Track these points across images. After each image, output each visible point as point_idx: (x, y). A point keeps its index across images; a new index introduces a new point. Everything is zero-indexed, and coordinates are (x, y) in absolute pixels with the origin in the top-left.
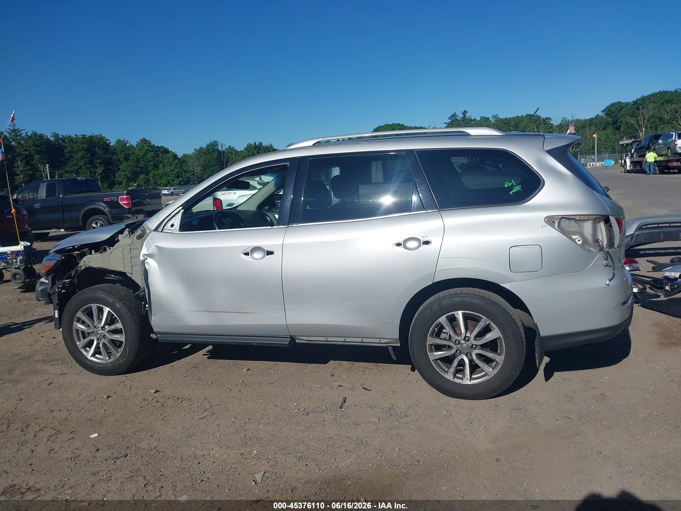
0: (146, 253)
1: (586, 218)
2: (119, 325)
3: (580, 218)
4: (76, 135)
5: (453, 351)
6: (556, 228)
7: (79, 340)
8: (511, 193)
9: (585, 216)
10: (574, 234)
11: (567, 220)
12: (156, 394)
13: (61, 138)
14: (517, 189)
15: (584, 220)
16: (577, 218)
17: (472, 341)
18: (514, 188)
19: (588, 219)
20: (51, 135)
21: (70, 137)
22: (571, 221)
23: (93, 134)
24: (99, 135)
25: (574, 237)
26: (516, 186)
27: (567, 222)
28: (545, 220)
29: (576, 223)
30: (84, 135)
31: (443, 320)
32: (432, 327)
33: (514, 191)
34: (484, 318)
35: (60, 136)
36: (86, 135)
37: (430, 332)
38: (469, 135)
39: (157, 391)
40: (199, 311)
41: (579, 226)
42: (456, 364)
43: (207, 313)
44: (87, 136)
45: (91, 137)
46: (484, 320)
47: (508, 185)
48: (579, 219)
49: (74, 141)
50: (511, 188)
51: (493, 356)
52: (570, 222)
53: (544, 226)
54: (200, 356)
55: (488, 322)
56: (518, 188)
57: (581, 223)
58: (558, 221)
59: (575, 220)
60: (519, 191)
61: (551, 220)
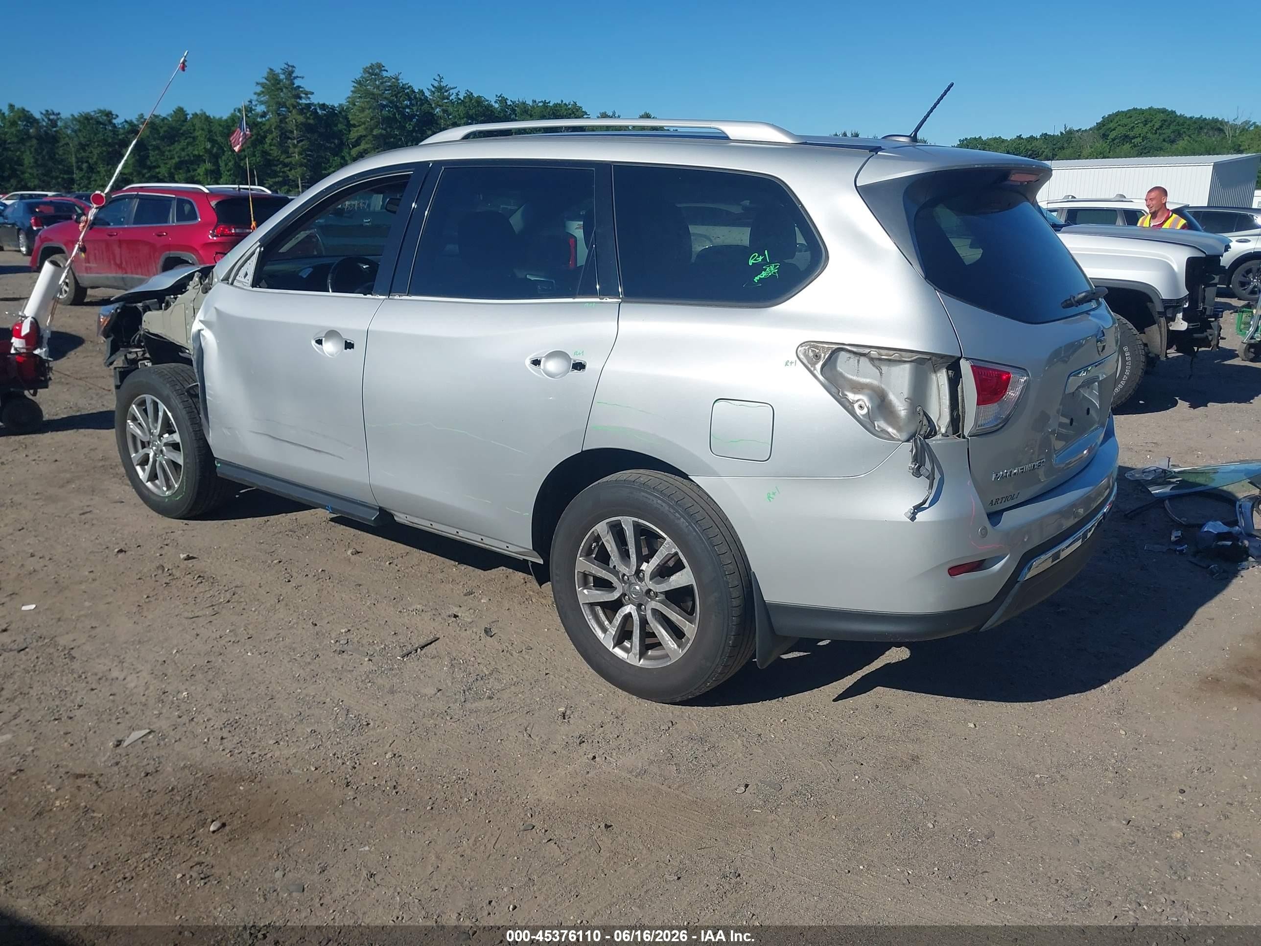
0: (202, 319)
1: (896, 356)
2: (176, 437)
3: (879, 354)
4: (534, 101)
5: (616, 595)
6: (815, 372)
7: (136, 451)
8: (756, 279)
9: (892, 352)
10: (858, 388)
11: (852, 356)
12: (186, 561)
13: (510, 105)
14: (771, 271)
15: (889, 360)
16: (874, 353)
17: (649, 584)
18: (765, 270)
19: (898, 359)
20: (495, 99)
21: (524, 103)
22: (862, 359)
23: (562, 101)
24: (572, 103)
25: (851, 396)
26: (769, 264)
27: (854, 360)
28: (800, 349)
29: (874, 366)
30: (545, 102)
31: (601, 528)
32: (585, 540)
33: (764, 274)
34: (668, 539)
35: (509, 103)
36: (549, 102)
37: (581, 548)
38: (727, 138)
39: (189, 558)
40: (258, 433)
41: (881, 373)
42: (619, 620)
43: (271, 439)
44: (551, 104)
45: (556, 105)
46: (668, 543)
47: (755, 260)
48: (877, 356)
49: (529, 112)
50: (759, 268)
51: (678, 619)
52: (858, 361)
53: (791, 363)
54: (323, 514)
55: (673, 551)
56: (772, 269)
57: (884, 369)
58: (826, 357)
59: (872, 360)
60: (773, 276)
61: (812, 351)
